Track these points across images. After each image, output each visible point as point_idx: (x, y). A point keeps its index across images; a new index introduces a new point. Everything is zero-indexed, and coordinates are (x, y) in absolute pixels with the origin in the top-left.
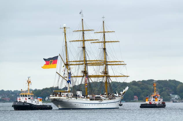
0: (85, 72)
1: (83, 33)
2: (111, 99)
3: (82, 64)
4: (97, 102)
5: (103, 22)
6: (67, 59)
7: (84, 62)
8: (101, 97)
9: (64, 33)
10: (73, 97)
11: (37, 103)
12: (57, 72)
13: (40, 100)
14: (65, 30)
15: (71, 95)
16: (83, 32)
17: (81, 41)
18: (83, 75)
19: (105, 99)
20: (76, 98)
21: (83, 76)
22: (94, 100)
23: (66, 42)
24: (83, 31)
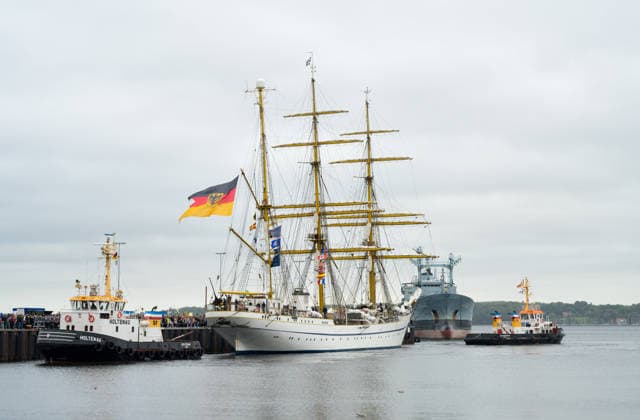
0: (318, 240)
1: (315, 121)
2: (387, 321)
3: (311, 215)
4: (354, 329)
5: (367, 104)
6: (265, 189)
7: (314, 209)
8: (363, 313)
9: (258, 106)
10: (283, 314)
11: (142, 332)
12: (232, 230)
13: (155, 323)
14: (261, 98)
15: (276, 306)
16: (315, 118)
17: (308, 144)
18: (310, 248)
19: (373, 322)
20: (295, 318)
21: (313, 251)
22: (344, 324)
23: (263, 136)
24: (315, 114)
